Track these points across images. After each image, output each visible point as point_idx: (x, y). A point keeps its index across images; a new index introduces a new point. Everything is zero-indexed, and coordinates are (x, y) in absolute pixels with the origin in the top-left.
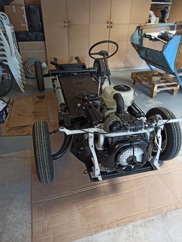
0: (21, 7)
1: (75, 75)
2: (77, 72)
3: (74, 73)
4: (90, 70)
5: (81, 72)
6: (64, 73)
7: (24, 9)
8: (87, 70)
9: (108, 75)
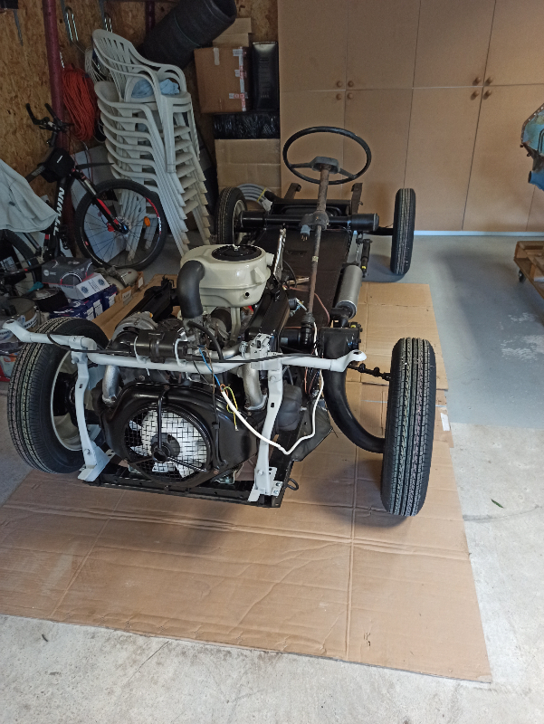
0: (234, 50)
4: (355, 222)
7: (240, 56)
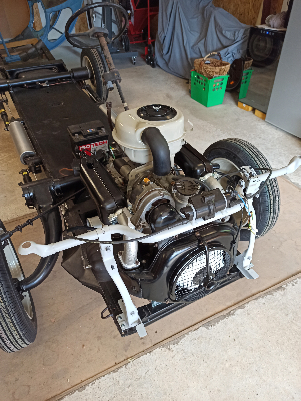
1: (45, 87)
2: (50, 81)
3: (43, 82)
4: (76, 74)
5: (57, 79)
6: (21, 86)
8: (69, 72)
9: (116, 82)
